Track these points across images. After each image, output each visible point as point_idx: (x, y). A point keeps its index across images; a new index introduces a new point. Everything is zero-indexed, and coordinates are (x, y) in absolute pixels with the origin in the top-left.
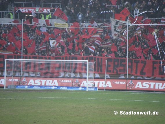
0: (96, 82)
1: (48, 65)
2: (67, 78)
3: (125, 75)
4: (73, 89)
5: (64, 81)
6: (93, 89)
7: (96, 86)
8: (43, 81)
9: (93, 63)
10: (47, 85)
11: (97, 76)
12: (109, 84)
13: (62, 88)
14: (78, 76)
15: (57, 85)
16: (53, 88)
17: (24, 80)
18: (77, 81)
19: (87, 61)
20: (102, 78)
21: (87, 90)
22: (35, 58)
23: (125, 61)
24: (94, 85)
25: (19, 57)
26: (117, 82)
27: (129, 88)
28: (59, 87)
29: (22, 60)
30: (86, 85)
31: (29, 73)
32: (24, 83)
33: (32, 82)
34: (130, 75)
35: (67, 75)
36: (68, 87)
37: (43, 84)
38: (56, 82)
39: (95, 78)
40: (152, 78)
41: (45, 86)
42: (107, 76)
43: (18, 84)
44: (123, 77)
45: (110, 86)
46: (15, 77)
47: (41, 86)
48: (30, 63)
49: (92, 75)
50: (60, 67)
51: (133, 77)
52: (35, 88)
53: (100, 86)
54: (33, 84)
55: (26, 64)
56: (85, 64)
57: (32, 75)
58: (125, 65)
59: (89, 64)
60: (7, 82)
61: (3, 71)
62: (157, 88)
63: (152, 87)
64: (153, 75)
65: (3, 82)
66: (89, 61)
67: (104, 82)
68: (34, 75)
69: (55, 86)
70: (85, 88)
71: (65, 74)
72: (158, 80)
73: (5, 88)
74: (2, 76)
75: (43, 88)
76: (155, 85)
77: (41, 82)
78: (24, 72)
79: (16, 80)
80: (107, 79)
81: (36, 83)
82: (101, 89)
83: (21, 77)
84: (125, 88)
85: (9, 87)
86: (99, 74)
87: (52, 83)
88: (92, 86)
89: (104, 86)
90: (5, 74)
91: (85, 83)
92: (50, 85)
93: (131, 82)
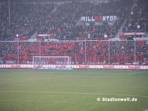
0: (72, 66)
1: (51, 59)
3: (85, 62)
4: (62, 69)
5: (58, 66)
6: (71, 69)
7: (72, 67)
8: (49, 66)
9: (71, 57)
10: (51, 67)
11: (73, 63)
13: (57, 69)
14: (65, 63)
16: (54, 69)
17: (41, 65)
18: (64, 65)
20: (75, 64)
22: (46, 55)
23: (85, 56)
26: (81, 66)
27: (86, 68)
28: (56, 68)
29: (40, 57)
31: (43, 62)
32: (41, 66)
33: (44, 66)
35: (60, 63)
36: (60, 68)
37: (49, 67)
38: (55, 66)
39: (72, 64)
40: (96, 63)
41: (50, 68)
42: (77, 63)
43: (39, 67)
44: (84, 63)
45: (78, 67)
46: (37, 64)
47: (48, 68)
48: (43, 58)
49: (70, 63)
50: (56, 60)
51: (88, 63)
52: (46, 69)
53: (74, 67)
54: (45, 67)
55: (42, 58)
56: (67, 58)
57: (44, 63)
58: (84, 58)
59: (69, 58)
60: (34, 66)
61: (32, 62)
62: (98, 68)
63: (96, 67)
64: (96, 62)
65: (32, 66)
66: (69, 57)
67: (76, 66)
68: (45, 63)
69: (54, 68)
70: (68, 68)
71: (59, 63)
72: (99, 64)
73: (33, 69)
74: (32, 64)
75: (49, 69)
76: (97, 67)
77: (48, 66)
78: (41, 62)
79: (38, 65)
80: (77, 64)
81: (46, 66)
82: (75, 69)
83: (40, 64)
84: (85, 68)
85: (35, 68)
86: (74, 62)
87: (53, 66)
88: (70, 67)
89: (76, 67)
90: (33, 63)
91: (67, 66)
92: (52, 67)
93: (87, 65)
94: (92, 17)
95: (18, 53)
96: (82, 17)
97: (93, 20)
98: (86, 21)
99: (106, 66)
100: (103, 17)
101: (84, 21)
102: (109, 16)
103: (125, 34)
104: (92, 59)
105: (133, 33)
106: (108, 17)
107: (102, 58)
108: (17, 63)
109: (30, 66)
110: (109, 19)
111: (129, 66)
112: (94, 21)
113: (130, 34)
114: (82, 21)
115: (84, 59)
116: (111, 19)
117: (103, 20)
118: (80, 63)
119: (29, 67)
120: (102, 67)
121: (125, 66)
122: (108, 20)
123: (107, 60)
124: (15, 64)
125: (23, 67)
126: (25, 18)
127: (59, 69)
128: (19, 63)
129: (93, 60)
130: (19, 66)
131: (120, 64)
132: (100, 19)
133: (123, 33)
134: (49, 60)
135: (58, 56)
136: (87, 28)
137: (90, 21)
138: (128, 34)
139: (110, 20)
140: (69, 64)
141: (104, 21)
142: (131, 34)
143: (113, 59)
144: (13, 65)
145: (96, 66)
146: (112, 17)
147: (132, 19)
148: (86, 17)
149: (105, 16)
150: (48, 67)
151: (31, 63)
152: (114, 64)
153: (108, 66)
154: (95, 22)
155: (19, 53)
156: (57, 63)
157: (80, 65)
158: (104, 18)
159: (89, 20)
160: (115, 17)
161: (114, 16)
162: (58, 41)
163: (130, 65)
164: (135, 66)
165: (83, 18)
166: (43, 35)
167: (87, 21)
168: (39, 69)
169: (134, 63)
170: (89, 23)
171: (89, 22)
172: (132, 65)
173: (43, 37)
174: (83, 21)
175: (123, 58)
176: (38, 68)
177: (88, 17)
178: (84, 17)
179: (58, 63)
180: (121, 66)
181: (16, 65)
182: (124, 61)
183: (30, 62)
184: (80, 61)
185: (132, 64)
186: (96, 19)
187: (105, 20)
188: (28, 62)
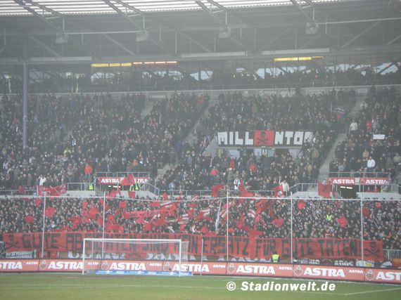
0: (191, 266)
1: (134, 246)
2: (156, 260)
3: (225, 257)
4: (163, 274)
5: (152, 264)
6: (187, 274)
7: (191, 270)
8: (128, 264)
9: (188, 242)
10: (133, 269)
11: (193, 258)
12: (206, 268)
13: (150, 273)
14: (170, 258)
15: (144, 269)
16: (140, 273)
17: (105, 263)
18: (168, 264)
19: (180, 240)
20: (198, 260)
21: (180, 275)
22: (118, 236)
23: (225, 239)
24: (188, 269)
25: (99, 236)
26: (216, 266)
27: (229, 272)
28: (146, 272)
29: (103, 240)
30: (178, 269)
31: (111, 255)
32: (105, 267)
33: (114, 265)
34: (231, 257)
35: (156, 257)
36: (157, 272)
37: (128, 268)
38: (143, 266)
39: (190, 261)
40: (256, 259)
41: (130, 270)
42: (204, 258)
43: (99, 268)
44: (223, 259)
45: (207, 270)
46: (94, 259)
47: (125, 271)
48: (112, 244)
49: (186, 257)
50: (147, 248)
51: (234, 260)
52: (118, 273)
53: (196, 270)
54: (116, 268)
55: (107, 244)
56: (178, 244)
57: (115, 257)
58: (224, 245)
59: (182, 244)
60: (86, 265)
61: (81, 253)
62: (261, 272)
63: (256, 271)
64: (257, 256)
65: (80, 265)
66: (183, 240)
67: (200, 266)
68: (117, 257)
69: (142, 270)
70: (178, 272)
71: (154, 256)
72: (263, 263)
73: (83, 273)
74: (80, 259)
75: (127, 274)
76: (259, 269)
77: (126, 266)
78: (105, 254)
79: (96, 263)
80: (203, 261)
81: (120, 267)
82: (197, 274)
83: (102, 260)
84: (224, 273)
85: (88, 272)
86: (195, 256)
87: (138, 267)
88: (185, 270)
89: (200, 271)
90: (84, 256)
91: (177, 267)
92: (136, 269)
93: (231, 265)
94: (247, 134)
95: (43, 229)
96: (219, 133)
97: (249, 142)
98: (231, 143)
99: (282, 268)
100: (277, 133)
101: (226, 143)
102: (292, 133)
103: (335, 181)
104: (246, 247)
105: (357, 180)
106: (289, 134)
107: (273, 245)
108: (38, 258)
109: (74, 265)
110: (292, 139)
111: (347, 269)
112: (252, 144)
113: (348, 181)
114: (220, 143)
115: (221, 248)
116: (298, 139)
117: (276, 143)
118: (213, 258)
119: (71, 268)
120: (273, 272)
121: (335, 270)
122: (288, 142)
123: (285, 253)
124: (33, 259)
125: (54, 267)
126: (66, 135)
127: (154, 273)
128: (45, 258)
129: (247, 250)
130: (44, 266)
131: (322, 264)
132: (267, 139)
133: (330, 180)
134: (126, 250)
135: (151, 238)
136: (232, 163)
137: (242, 144)
138: (344, 180)
139: (296, 142)
140: (183, 261)
141: (279, 144)
142: (352, 181)
143: (302, 249)
144: (29, 263)
145: (256, 267)
146: (299, 134)
147: (354, 142)
148: (231, 133)
149: (282, 133)
150: (123, 268)
151: (78, 256)
152: (304, 264)
153: (289, 268)
154: (253, 146)
155: (46, 229)
156: (149, 259)
157: (211, 264)
158: (279, 138)
159: (239, 142)
160: (308, 135)
161: (306, 133)
162: (152, 195)
163: (350, 266)
164: (362, 272)
165: (222, 136)
166: (114, 181)
167: (234, 145)
168: (100, 272)
169: (359, 263)
170: (238, 150)
171: (238, 145)
172: (355, 266)
173: (112, 184)
174: (223, 143)
175: (329, 246)
176: (97, 270)
177: (237, 133)
178: (225, 134)
179: (151, 256)
180: (324, 270)
181: (36, 263)
182: (333, 255)
183: (74, 255)
184: (213, 252)
185: (354, 264)
186: (258, 139)
187: (281, 142)
188: (70, 255)
